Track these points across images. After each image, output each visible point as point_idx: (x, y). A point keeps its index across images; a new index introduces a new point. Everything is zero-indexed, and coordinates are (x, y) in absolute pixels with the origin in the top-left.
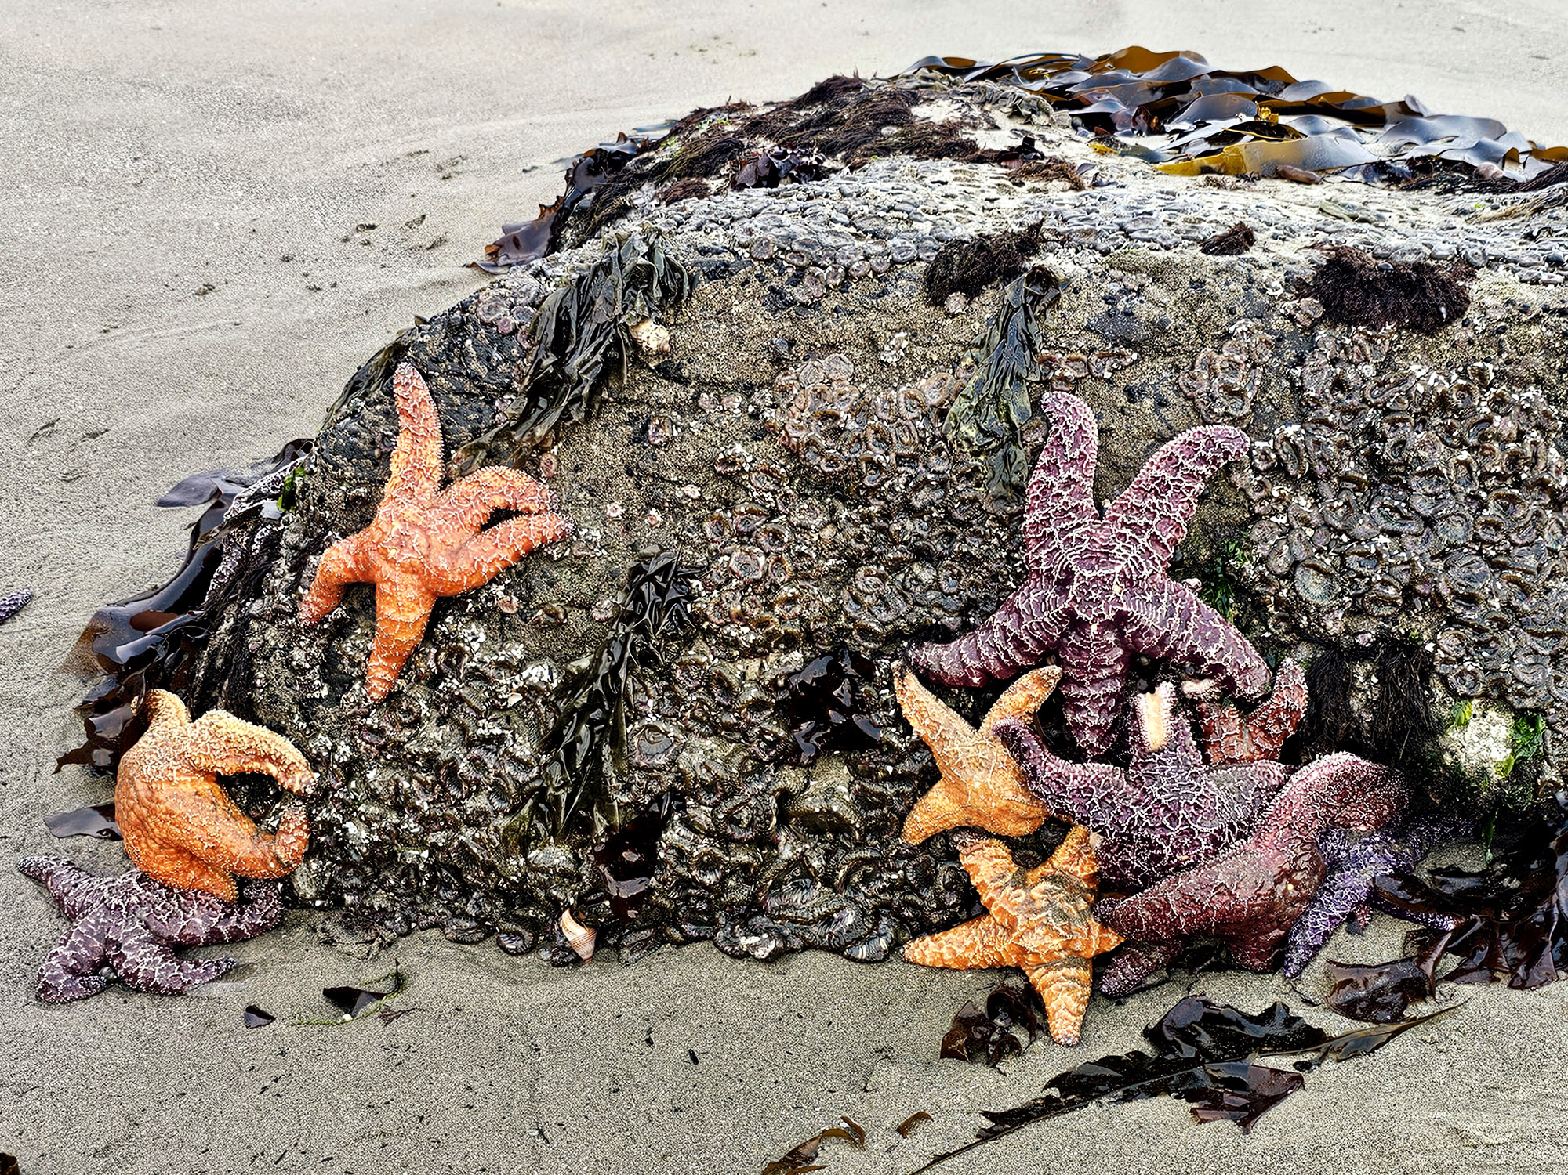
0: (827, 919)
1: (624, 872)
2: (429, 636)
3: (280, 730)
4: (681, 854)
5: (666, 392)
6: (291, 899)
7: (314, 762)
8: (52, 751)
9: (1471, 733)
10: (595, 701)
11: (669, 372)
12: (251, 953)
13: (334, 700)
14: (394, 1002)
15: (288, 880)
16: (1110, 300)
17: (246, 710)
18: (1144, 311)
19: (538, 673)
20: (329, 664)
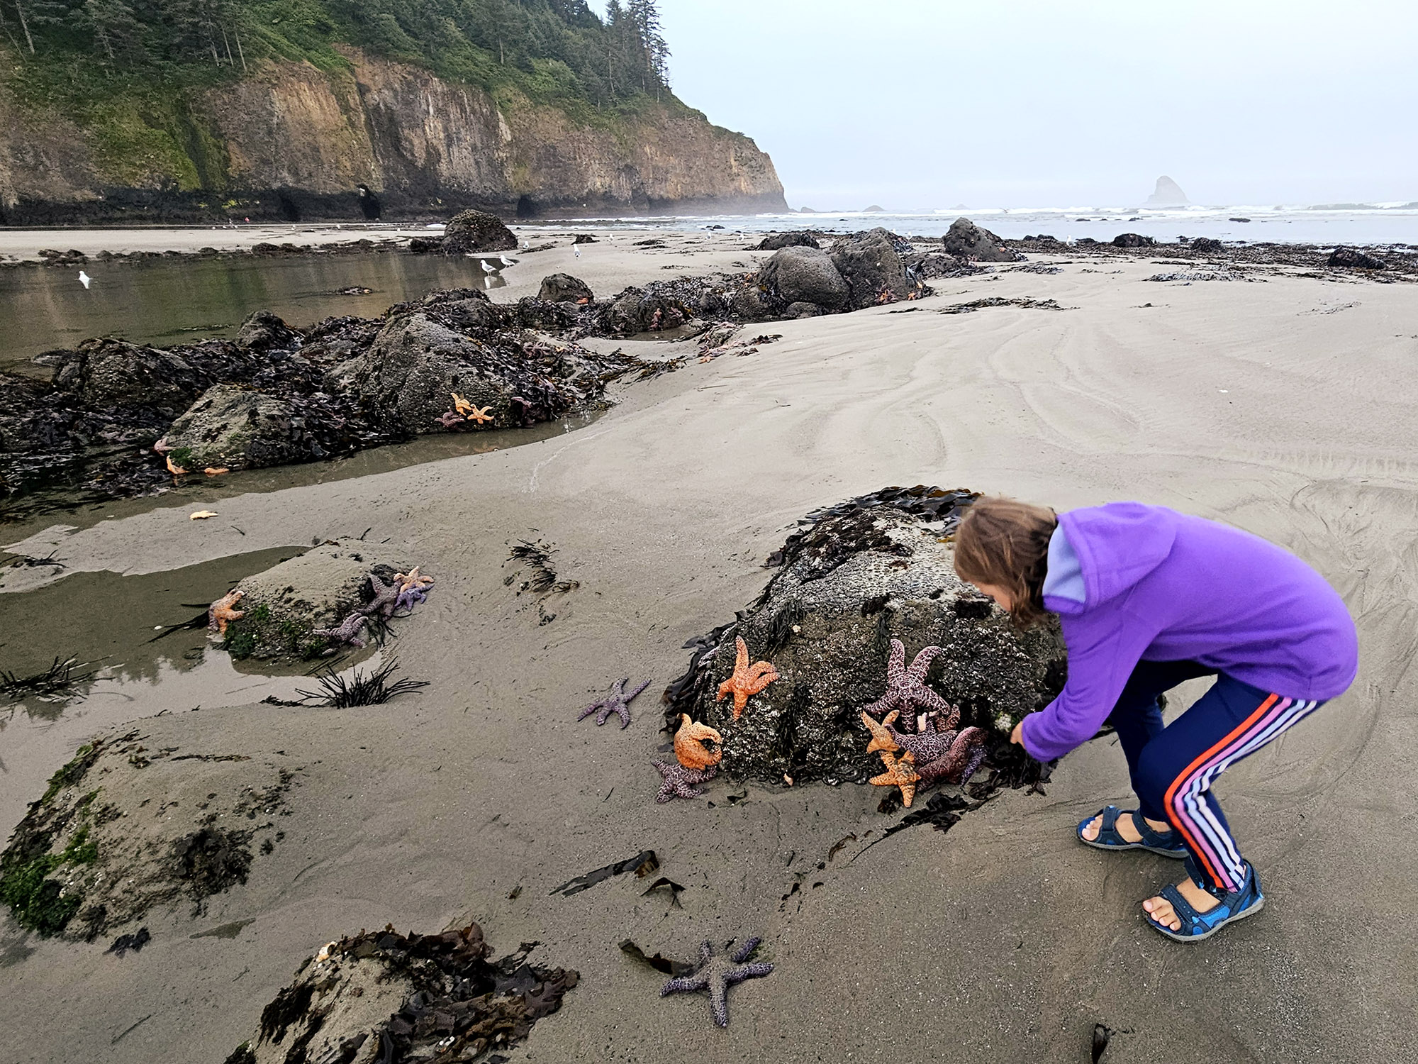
0: (850, 774)
1: (799, 764)
2: (748, 704)
3: (713, 727)
4: (812, 760)
5: (801, 641)
6: (719, 769)
7: (722, 736)
8: (658, 728)
9: (1000, 721)
10: (788, 722)
11: (801, 636)
12: (709, 786)
13: (726, 720)
14: (744, 800)
15: (718, 765)
16: (906, 615)
17: (705, 723)
18: (913, 618)
19: (775, 713)
20: (725, 711)
